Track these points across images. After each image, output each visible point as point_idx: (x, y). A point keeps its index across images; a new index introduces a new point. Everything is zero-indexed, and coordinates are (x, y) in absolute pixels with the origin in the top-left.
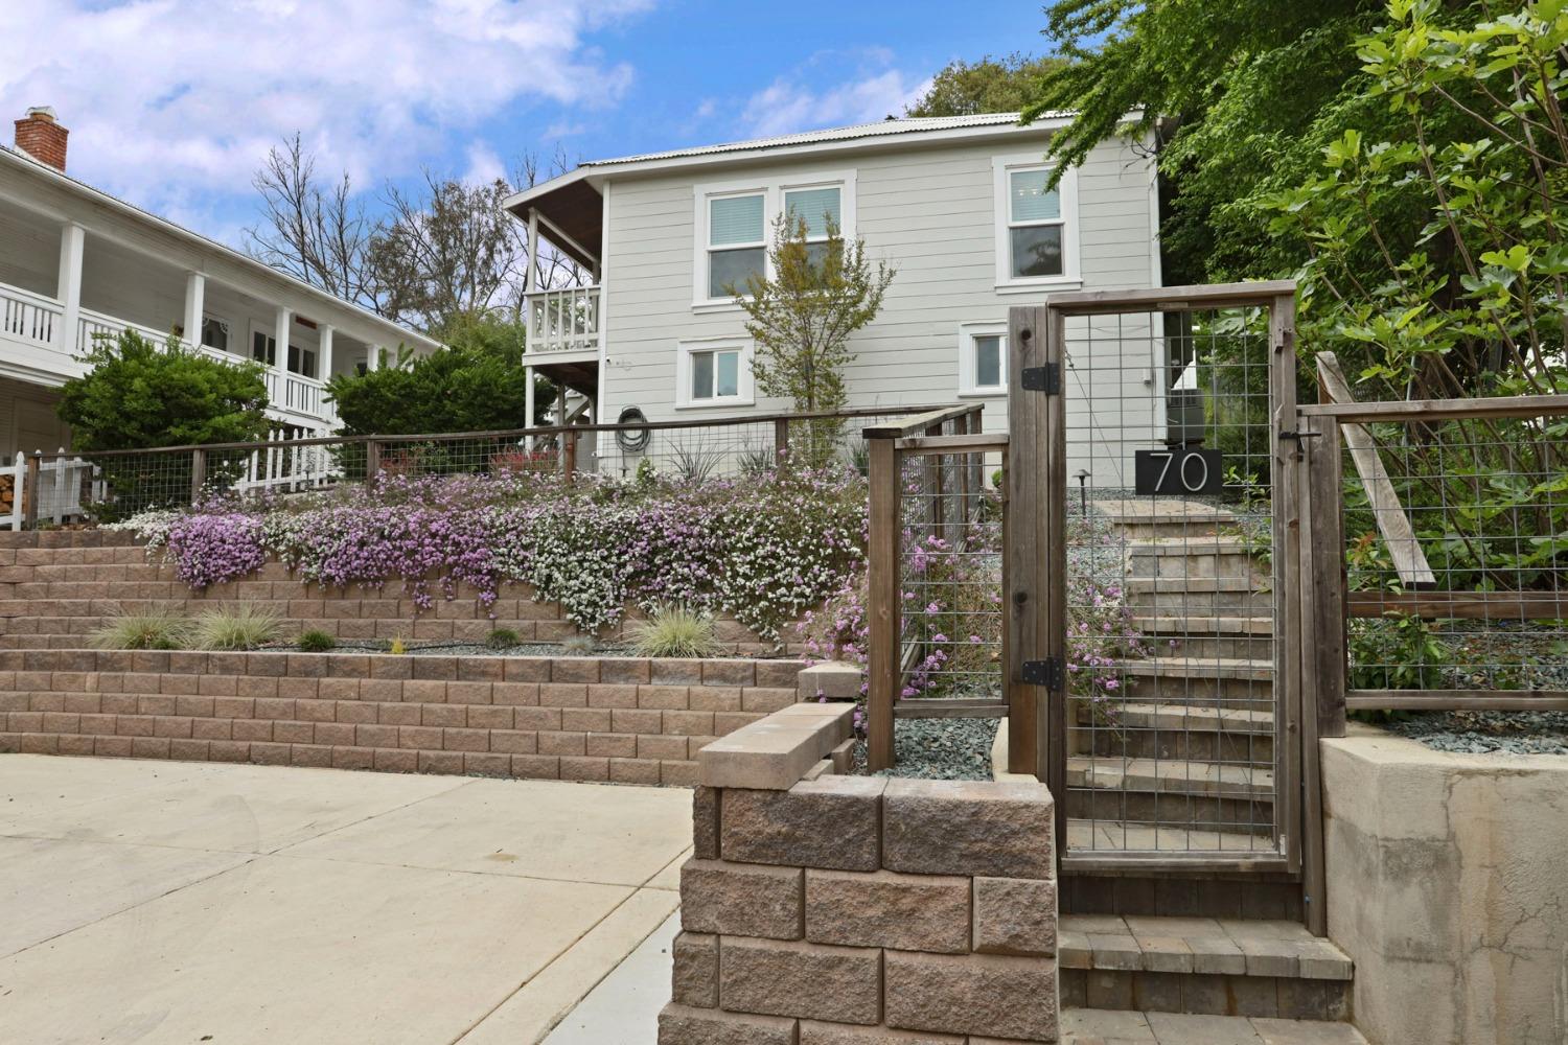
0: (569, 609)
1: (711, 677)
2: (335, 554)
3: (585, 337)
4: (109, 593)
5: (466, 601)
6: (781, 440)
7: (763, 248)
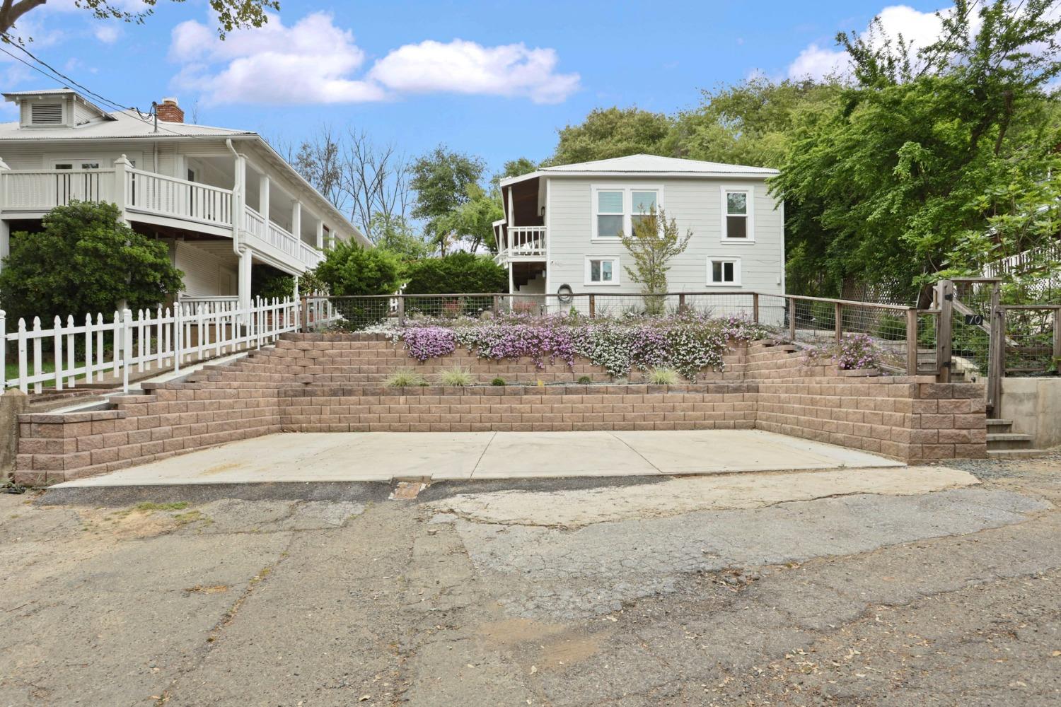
0: (609, 368)
1: (691, 391)
2: (498, 345)
3: (539, 250)
4: (369, 363)
5: (559, 365)
7: (623, 216)
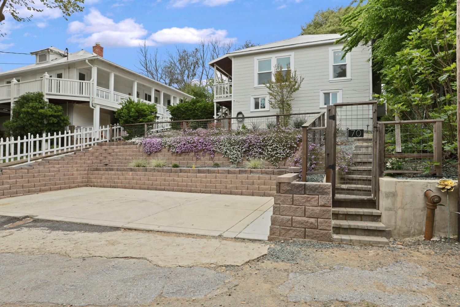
0: (231, 159)
1: (263, 173)
2: (178, 147)
3: (229, 95)
4: (129, 155)
5: (207, 157)
6: (278, 120)
7: (271, 72)
